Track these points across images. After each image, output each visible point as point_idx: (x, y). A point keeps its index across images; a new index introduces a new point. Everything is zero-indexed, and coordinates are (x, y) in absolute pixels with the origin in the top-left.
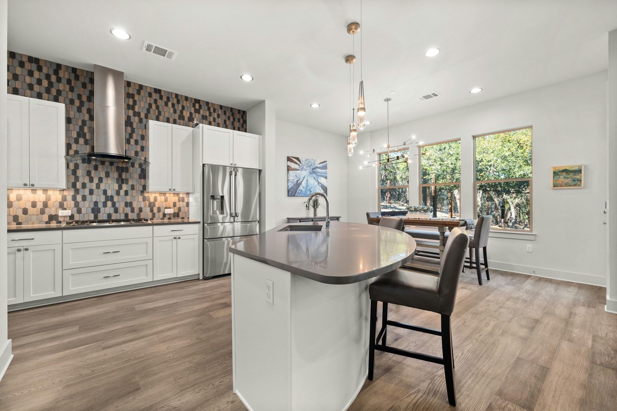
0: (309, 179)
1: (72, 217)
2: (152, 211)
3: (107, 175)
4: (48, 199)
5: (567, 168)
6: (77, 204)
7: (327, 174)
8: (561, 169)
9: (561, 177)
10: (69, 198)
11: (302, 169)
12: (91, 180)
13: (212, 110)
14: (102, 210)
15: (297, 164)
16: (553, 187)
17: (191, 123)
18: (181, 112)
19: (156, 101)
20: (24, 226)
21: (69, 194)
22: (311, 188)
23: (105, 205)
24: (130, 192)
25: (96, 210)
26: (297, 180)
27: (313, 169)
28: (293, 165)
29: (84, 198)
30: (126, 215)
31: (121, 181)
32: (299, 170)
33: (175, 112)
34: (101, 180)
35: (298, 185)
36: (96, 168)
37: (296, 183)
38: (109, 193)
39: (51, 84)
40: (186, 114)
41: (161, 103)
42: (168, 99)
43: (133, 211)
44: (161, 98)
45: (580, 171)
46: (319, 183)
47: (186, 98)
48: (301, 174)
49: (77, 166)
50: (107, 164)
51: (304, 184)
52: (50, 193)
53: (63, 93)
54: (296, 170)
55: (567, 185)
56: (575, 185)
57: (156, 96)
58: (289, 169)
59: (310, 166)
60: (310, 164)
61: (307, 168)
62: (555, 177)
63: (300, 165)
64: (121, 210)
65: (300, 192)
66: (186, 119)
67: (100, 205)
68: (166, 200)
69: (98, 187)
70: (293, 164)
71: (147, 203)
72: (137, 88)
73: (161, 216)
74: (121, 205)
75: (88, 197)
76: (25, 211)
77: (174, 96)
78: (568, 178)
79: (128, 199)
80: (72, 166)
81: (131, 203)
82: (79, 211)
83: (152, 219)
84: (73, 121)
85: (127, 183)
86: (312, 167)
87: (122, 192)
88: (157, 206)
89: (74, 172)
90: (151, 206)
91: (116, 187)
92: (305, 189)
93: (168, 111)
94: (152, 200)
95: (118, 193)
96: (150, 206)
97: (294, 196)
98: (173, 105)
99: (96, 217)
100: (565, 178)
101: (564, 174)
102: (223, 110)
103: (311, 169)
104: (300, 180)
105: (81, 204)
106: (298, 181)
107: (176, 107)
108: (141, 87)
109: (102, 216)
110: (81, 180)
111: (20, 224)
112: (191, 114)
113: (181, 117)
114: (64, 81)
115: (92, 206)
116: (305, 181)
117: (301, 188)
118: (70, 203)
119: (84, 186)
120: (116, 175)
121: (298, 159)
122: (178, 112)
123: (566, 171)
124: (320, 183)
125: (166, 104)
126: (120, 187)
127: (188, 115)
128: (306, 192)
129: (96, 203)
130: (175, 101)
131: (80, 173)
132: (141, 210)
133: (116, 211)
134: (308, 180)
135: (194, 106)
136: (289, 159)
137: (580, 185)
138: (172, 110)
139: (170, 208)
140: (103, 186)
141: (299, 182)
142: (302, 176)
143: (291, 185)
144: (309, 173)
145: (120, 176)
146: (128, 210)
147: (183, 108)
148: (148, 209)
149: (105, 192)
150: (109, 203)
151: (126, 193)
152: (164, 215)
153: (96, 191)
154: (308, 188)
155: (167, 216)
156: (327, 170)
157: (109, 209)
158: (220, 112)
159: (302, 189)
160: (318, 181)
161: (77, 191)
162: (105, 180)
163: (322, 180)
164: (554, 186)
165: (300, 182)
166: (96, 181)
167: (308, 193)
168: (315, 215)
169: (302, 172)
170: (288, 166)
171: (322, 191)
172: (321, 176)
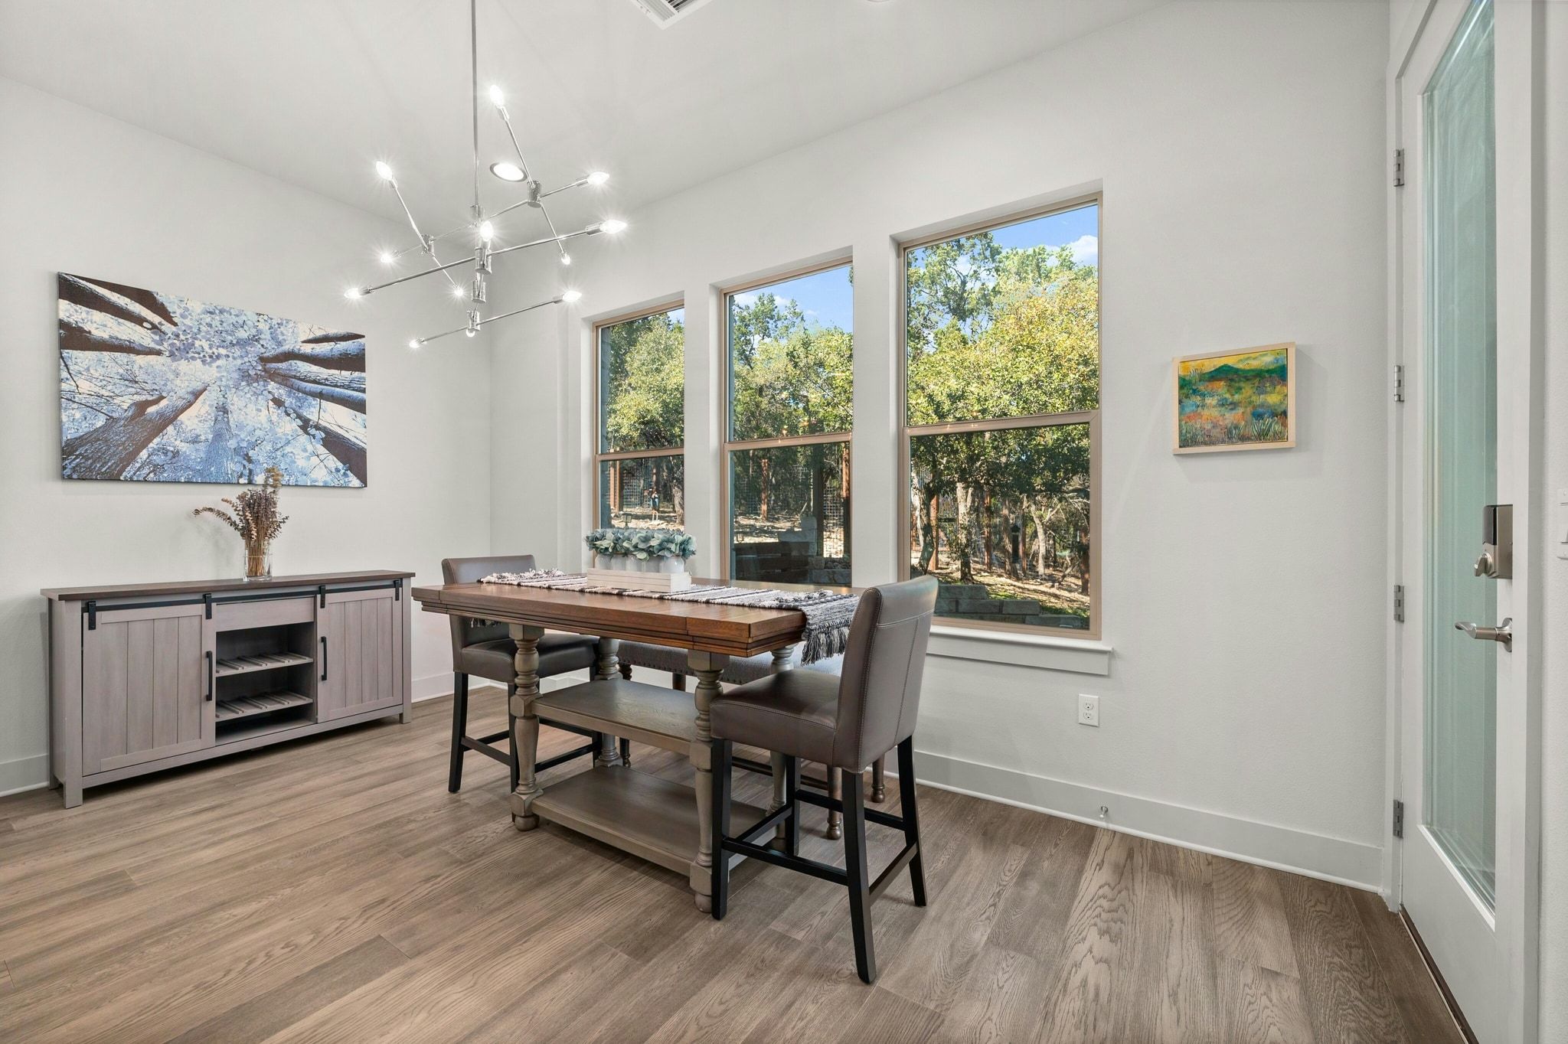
0: (236, 401)
5: (1231, 362)
7: (363, 391)
8: (1210, 366)
9: (1209, 401)
11: (183, 351)
15: (139, 320)
16: (1180, 447)
22: (253, 445)
26: (143, 398)
27: (263, 360)
28: (98, 323)
32: (159, 353)
35: (144, 422)
37: (133, 418)
45: (1279, 374)
46: (305, 425)
48: (171, 376)
51: (196, 420)
54: (128, 348)
55: (1232, 435)
56: (1262, 436)
58: (72, 338)
59: (241, 343)
60: (242, 334)
61: (223, 351)
62: (1186, 401)
63: (167, 327)
65: (159, 459)
70: (98, 316)
78: (1234, 405)
86: (256, 349)
92: (202, 447)
97: (113, 478)
100: (1223, 404)
101: (1221, 387)
103: (252, 358)
104: (163, 403)
106: (142, 406)
116: (202, 408)
117: (170, 439)
121: (145, 297)
123: (1226, 374)
124: (317, 427)
128: (209, 460)
134: (230, 408)
136: (68, 289)
137: (1280, 437)
141: (151, 410)
142: (182, 388)
143: (77, 423)
144: (236, 375)
154: (232, 444)
156: (363, 375)
159: (184, 447)
160: (299, 417)
163: (335, 417)
164: (1184, 443)
165: (161, 414)
167: (232, 466)
168: (253, 571)
169: (183, 365)
170: (62, 325)
171: (333, 462)
172: (321, 396)
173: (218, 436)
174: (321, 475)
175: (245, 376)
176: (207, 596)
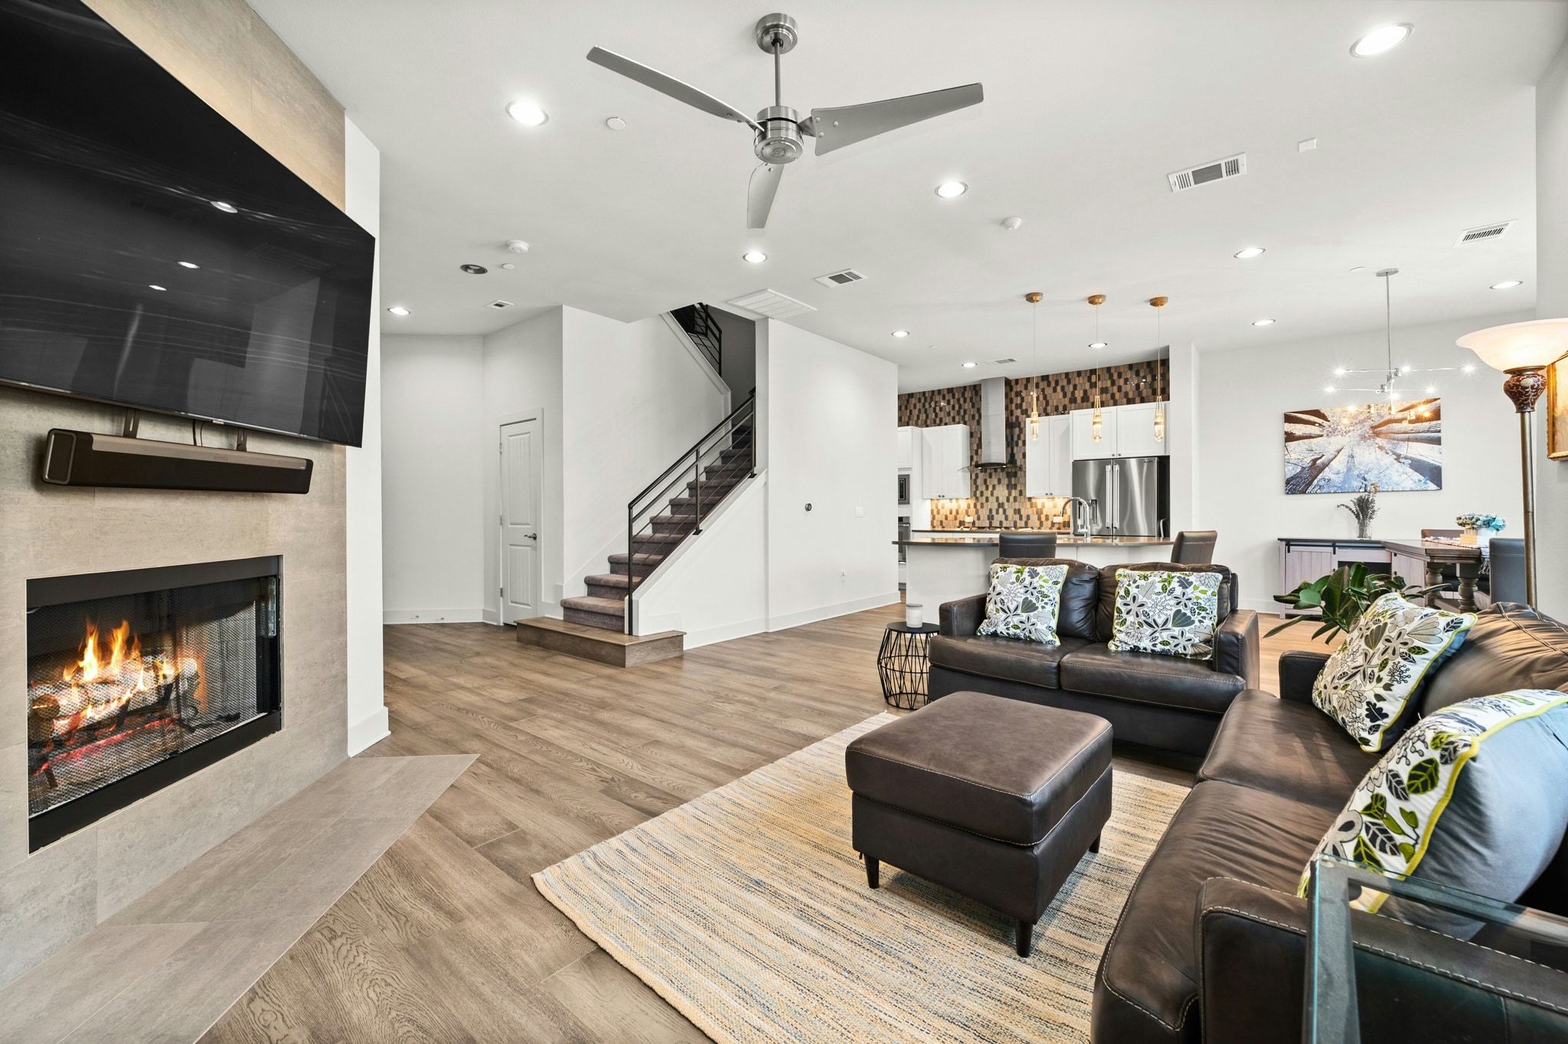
0: (1357, 452)
1: (974, 523)
2: (1039, 519)
3: (999, 481)
4: (959, 507)
6: (977, 512)
7: (1440, 431)
10: (972, 506)
11: (1333, 432)
12: (987, 489)
13: (1115, 377)
14: (996, 516)
15: (1313, 423)
17: (1085, 404)
18: (1073, 393)
19: (1043, 390)
20: (945, 529)
21: (972, 502)
22: (1368, 472)
23: (997, 513)
24: (1018, 498)
25: (991, 518)
26: (1315, 457)
27: (1373, 428)
28: (1298, 429)
29: (982, 506)
30: (1015, 523)
31: (1011, 487)
32: (1322, 436)
33: (1065, 396)
34: (994, 487)
35: (1316, 468)
36: (990, 476)
37: (1311, 466)
38: (1001, 501)
39: (960, 407)
40: (1079, 394)
41: (1049, 391)
42: (1057, 383)
43: (1021, 519)
44: (1049, 385)
46: (1398, 458)
47: (1079, 373)
48: (1327, 445)
49: (977, 475)
50: (999, 470)
51: (1339, 464)
52: (960, 501)
53: (968, 412)
54: (1310, 437)
57: (1043, 385)
58: (1288, 438)
59: (1362, 422)
60: (1362, 418)
61: (1352, 428)
63: (1325, 423)
64: (1010, 518)
65: (1322, 483)
66: (1079, 400)
67: (994, 513)
68: (1055, 507)
69: (992, 495)
70: (1298, 426)
71: (1035, 509)
72: (1025, 382)
73: (1050, 526)
74: (1010, 512)
75: (985, 504)
76: (946, 518)
77: (1063, 376)
79: (1017, 506)
80: (974, 477)
81: (1019, 510)
82: (979, 519)
83: (1039, 528)
84: (974, 435)
85: (1015, 489)
86: (1370, 423)
87: (1011, 499)
88: (1045, 513)
89: (975, 482)
90: (1039, 513)
91: (1006, 492)
92: (1341, 475)
93: (1057, 398)
94: (1039, 507)
95: (1008, 500)
96: (1037, 513)
97: (1303, 492)
98: (1063, 388)
99: (991, 523)
102: (1135, 369)
103: (1367, 428)
104: (1323, 458)
105: (980, 511)
106: (1315, 461)
107: (1066, 390)
108: (1028, 380)
109: (996, 523)
110: (980, 489)
111: (943, 527)
112: (1085, 392)
113: (1073, 400)
114: (968, 400)
115: (988, 513)
116: (1342, 457)
117: (1327, 473)
118: (972, 510)
119: (982, 494)
120: (1005, 481)
121: (1317, 413)
122: (1069, 395)
124: (1406, 458)
125: (1055, 390)
126: (1010, 494)
127: (1082, 395)
128: (1344, 482)
129: (991, 510)
130: (1065, 382)
131: (980, 482)
132: (1028, 517)
133: (1006, 518)
134: (1354, 455)
135: (1089, 379)
136: (1289, 419)
138: (1061, 395)
139: (1059, 516)
140: (996, 493)
141: (1318, 462)
142: (1332, 449)
143: (1292, 470)
144: (1358, 439)
145: (1010, 481)
146: (1017, 517)
147: (1075, 387)
148: (1036, 516)
149: (997, 498)
150: (1001, 510)
151: (1015, 499)
152: (1053, 524)
153: (990, 498)
154: (1356, 472)
155: (1057, 526)
156: (1439, 422)
157: (1001, 517)
158: (1129, 374)
159: (1332, 476)
160: (1394, 453)
161: (977, 498)
162: (997, 487)
163: (1418, 450)
165: (1323, 463)
166: (990, 488)
167: (1356, 484)
168: (1361, 535)
169: (1333, 439)
170: (1286, 433)
171: (1417, 476)
172: (1409, 440)
173: (1349, 470)
174: (1408, 484)
175: (1363, 438)
176: (1334, 544)
